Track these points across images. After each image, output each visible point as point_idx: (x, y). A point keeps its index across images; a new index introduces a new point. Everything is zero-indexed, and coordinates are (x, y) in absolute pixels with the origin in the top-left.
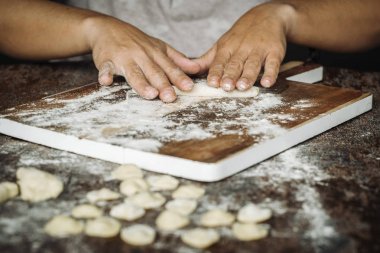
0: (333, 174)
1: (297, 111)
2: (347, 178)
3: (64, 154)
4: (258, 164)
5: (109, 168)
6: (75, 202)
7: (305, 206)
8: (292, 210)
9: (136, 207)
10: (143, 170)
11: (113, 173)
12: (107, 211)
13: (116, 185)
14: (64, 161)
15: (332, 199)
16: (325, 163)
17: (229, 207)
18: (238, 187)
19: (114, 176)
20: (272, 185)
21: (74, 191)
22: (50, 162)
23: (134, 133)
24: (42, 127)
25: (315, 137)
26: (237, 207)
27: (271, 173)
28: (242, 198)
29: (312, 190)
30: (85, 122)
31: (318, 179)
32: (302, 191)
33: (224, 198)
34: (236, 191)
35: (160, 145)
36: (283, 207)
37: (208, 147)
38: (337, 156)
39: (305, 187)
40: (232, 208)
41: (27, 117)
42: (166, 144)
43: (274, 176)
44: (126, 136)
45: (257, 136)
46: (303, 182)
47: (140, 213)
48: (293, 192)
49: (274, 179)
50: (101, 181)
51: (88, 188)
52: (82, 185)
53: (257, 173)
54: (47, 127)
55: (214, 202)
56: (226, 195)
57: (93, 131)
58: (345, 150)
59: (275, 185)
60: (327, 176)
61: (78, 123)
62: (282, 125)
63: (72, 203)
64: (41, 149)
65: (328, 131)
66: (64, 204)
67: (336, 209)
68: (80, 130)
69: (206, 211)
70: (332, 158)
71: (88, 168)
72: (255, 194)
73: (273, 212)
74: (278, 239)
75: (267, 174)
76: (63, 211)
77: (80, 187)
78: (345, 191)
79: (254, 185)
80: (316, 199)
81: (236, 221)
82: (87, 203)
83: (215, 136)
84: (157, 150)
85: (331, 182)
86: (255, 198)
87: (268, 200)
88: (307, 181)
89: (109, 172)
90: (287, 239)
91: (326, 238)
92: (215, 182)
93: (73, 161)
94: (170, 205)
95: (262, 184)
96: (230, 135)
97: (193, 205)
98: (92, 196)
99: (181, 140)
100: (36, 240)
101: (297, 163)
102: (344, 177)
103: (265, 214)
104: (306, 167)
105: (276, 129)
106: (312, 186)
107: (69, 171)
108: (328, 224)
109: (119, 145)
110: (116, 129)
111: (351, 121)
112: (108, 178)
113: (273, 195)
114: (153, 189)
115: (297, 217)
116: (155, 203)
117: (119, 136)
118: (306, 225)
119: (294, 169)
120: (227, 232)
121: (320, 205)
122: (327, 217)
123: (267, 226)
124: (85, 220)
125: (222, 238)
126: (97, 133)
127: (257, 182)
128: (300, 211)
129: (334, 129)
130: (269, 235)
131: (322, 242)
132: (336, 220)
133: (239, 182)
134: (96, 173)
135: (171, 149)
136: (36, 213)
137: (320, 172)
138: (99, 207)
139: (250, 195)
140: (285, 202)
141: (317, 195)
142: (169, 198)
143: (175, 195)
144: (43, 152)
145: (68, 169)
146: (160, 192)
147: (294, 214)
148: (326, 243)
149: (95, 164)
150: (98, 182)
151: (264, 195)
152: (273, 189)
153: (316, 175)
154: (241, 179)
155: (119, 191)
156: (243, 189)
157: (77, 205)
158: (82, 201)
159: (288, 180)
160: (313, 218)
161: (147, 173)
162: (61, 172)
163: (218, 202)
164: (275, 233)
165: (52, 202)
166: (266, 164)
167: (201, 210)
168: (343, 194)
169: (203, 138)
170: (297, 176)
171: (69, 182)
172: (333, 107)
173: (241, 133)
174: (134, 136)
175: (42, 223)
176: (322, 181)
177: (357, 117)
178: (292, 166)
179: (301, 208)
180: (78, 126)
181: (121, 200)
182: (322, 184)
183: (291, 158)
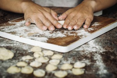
0: (107, 50)
1: (94, 26)
2: (111, 51)
3: (15, 42)
4: (81, 46)
5: (30, 47)
6: (18, 60)
7: (97, 62)
8: (92, 63)
9: (39, 63)
10: (42, 48)
11: (31, 49)
12: (29, 64)
13: (32, 54)
14: (15, 45)
15: (106, 59)
16: (104, 45)
17: (71, 62)
18: (74, 55)
19: (31, 50)
20: (86, 54)
21: (18, 56)
22: (10, 45)
23: (39, 35)
24: (7, 33)
25: (100, 36)
26: (74, 62)
27: (85, 49)
28: (76, 59)
29: (99, 56)
30: (22, 31)
31: (101, 51)
32: (96, 56)
33: (69, 59)
34: (73, 56)
35: (47, 39)
36: (89, 62)
37: (64, 40)
38: (108, 43)
39: (97, 54)
40: (72, 62)
41: (2, 29)
42: (49, 39)
43: (86, 50)
44: (36, 36)
45: (81, 36)
46: (96, 52)
47: (40, 64)
48: (93, 56)
49: (86, 51)
50: (27, 52)
51: (22, 55)
52: (21, 54)
53: (81, 49)
54: (9, 33)
55: (66, 60)
56: (70, 58)
57: (25, 34)
58: (110, 41)
59: (87, 54)
60: (104, 50)
61: (20, 31)
62: (89, 32)
63: (17, 61)
64: (7, 40)
65: (104, 33)
66: (14, 61)
67: (108, 62)
68: (20, 34)
69: (63, 64)
70: (106, 43)
71: (23, 47)
72: (80, 57)
73: (86, 64)
74: (88, 74)
75: (84, 49)
76: (14, 64)
77: (20, 55)
78: (111, 56)
79: (79, 54)
80: (101, 59)
81: (73, 68)
82: (22, 61)
83: (66, 36)
84: (46, 41)
85: (106, 52)
86: (80, 58)
87: (84, 59)
88: (98, 52)
89: (30, 49)
90: (91, 74)
91: (104, 74)
92: (66, 53)
93: (18, 45)
94: (50, 62)
95: (82, 53)
96: (71, 36)
97: (59, 61)
98: (24, 58)
99: (55, 37)
100: (4, 75)
101: (94, 45)
102: (110, 51)
103: (83, 65)
104: (97, 47)
105: (87, 33)
106: (99, 54)
107: (16, 49)
108: (105, 68)
109: (34, 39)
110: (32, 33)
111: (112, 30)
112: (29, 51)
113: (86, 57)
114: (45, 55)
115: (94, 66)
116: (45, 61)
117: (33, 36)
118: (98, 69)
119: (93, 47)
120: (70, 72)
121: (102, 61)
122: (105, 66)
123: (84, 69)
124: (21, 67)
125: (69, 74)
126: (26, 35)
127: (80, 53)
128: (95, 64)
129: (106, 33)
130: (85, 73)
131: (103, 76)
132: (107, 67)
133: (74, 53)
134: (25, 49)
135: (51, 41)
136: (4, 64)
137: (102, 49)
138: (26, 62)
139: (78, 58)
140: (90, 60)
141: (101, 57)
142: (50, 59)
143: (52, 58)
144: (8, 41)
145: (16, 48)
146: (47, 56)
147: (93, 65)
148: (104, 76)
149: (25, 46)
150: (26, 53)
151: (83, 58)
152: (86, 55)
153: (101, 50)
154: (75, 51)
155: (33, 56)
156: (76, 55)
157: (19, 61)
158: (20, 60)
159: (91, 52)
160: (100, 66)
161: (43, 50)
162: (13, 49)
163: (67, 60)
164: (87, 72)
165: (10, 60)
166: (84, 46)
167: (61, 63)
168: (110, 57)
169: (62, 37)
170: (94, 50)
171: (16, 53)
172: (106, 25)
173: (75, 35)
174: (39, 36)
175: (6, 68)
176: (103, 52)
177: (114, 28)
178: (92, 46)
179: (95, 62)
180: (20, 32)
181: (34, 59)
182: (103, 53)
183: (92, 44)
